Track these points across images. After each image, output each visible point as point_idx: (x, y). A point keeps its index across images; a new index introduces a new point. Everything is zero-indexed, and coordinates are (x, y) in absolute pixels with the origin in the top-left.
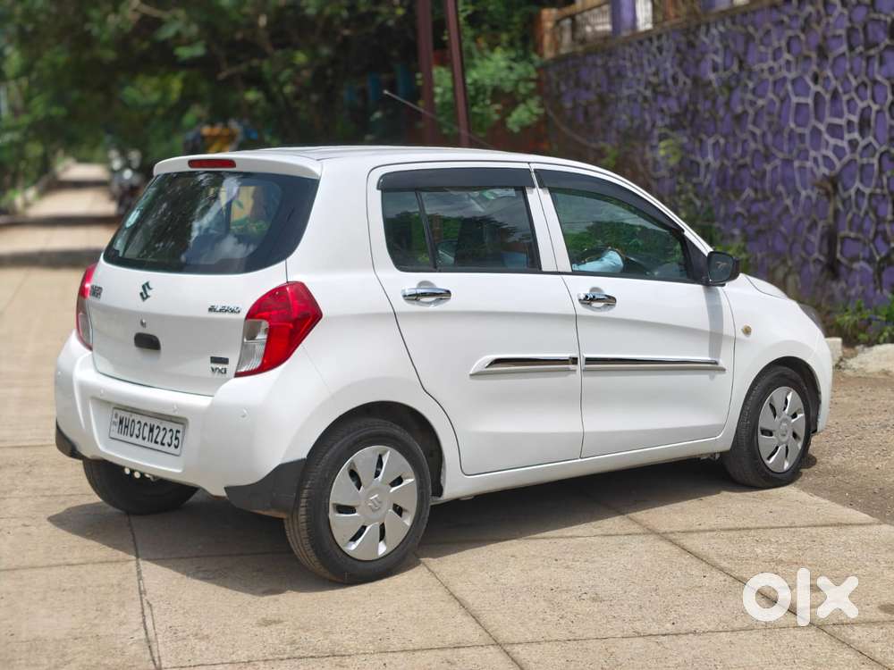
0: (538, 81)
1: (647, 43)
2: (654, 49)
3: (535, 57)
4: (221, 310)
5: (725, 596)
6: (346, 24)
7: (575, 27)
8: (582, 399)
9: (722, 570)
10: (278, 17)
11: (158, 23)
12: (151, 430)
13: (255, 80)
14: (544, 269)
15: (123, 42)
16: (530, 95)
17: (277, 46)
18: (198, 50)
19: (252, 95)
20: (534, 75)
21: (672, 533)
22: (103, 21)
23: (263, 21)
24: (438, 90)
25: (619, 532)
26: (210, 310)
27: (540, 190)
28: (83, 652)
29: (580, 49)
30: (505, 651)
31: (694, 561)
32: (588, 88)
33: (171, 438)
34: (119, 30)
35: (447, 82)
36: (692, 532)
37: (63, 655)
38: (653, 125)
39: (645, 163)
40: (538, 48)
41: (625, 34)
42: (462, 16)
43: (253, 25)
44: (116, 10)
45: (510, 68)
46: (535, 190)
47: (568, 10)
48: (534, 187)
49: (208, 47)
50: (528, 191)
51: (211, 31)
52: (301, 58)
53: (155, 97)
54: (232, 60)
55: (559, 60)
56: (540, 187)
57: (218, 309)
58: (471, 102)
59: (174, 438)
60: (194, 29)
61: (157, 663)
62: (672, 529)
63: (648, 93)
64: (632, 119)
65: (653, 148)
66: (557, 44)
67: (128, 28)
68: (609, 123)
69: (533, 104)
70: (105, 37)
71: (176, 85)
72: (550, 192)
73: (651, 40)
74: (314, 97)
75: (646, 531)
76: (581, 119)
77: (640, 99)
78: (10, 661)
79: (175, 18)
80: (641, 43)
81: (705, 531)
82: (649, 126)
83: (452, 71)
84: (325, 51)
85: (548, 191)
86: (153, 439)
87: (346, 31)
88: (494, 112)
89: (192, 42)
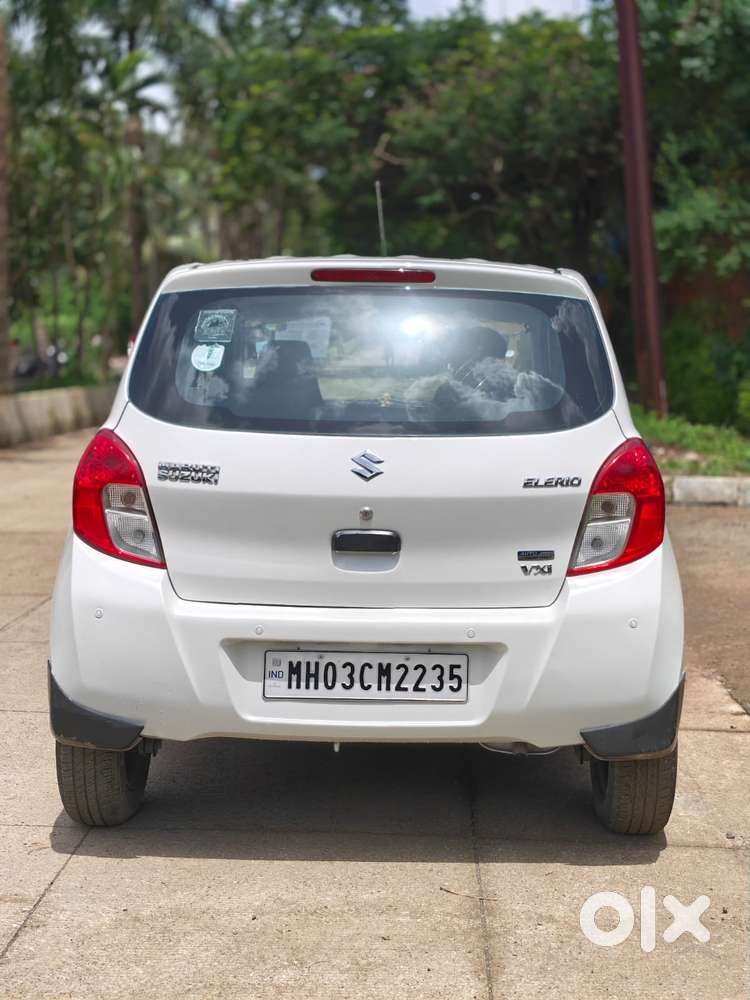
4: (547, 484)
12: (385, 672)
23: (498, 166)
26: (526, 485)
33: (441, 677)
34: (362, 179)
43: (486, 172)
57: (541, 483)
59: (445, 677)
60: (435, 177)
86: (393, 686)
87: (592, 172)
88: (699, 253)
89: (432, 190)
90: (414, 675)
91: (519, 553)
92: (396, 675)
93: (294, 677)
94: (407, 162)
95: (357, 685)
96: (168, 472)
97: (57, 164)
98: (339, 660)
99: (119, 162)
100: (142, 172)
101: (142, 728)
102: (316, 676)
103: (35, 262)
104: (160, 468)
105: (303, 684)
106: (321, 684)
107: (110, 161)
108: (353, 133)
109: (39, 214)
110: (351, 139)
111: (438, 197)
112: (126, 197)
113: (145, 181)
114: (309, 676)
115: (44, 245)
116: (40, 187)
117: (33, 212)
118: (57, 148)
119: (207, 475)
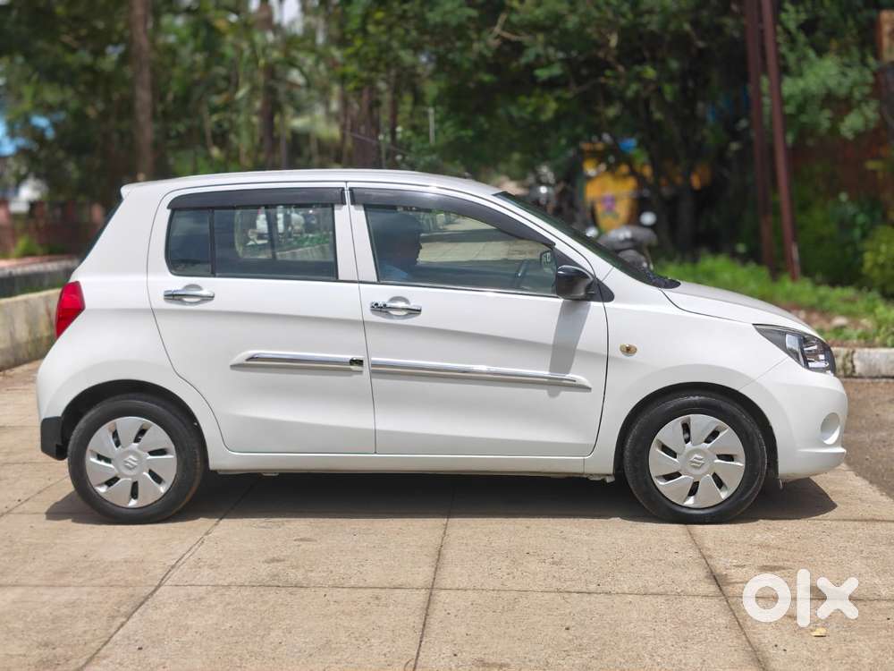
0: (874, 85)
3: (873, 61)
6: (700, 37)
8: (373, 399)
10: (625, 37)
11: (520, 47)
14: (340, 278)
16: (866, 99)
19: (613, 111)
20: (870, 79)
22: (467, 50)
23: (614, 41)
27: (352, 207)
34: (482, 56)
40: (876, 52)
43: (606, 46)
44: (480, 38)
45: (844, 74)
46: (347, 206)
48: (343, 203)
49: (563, 68)
50: (336, 207)
52: (650, 73)
56: (352, 204)
60: (552, 52)
67: (491, 54)
69: (868, 109)
70: (468, 64)
72: (365, 210)
79: (535, 41)
84: (675, 65)
85: (362, 207)
87: (701, 44)
88: (824, 119)
89: (549, 63)
94: (525, 38)
97: (195, 50)
99: (253, 45)
100: (276, 55)
103: (172, 143)
107: (245, 45)
108: (473, 13)
109: (175, 99)
110: (470, 18)
111: (556, 70)
112: (261, 78)
113: (277, 62)
115: (181, 128)
116: (177, 72)
117: (170, 97)
118: (195, 35)
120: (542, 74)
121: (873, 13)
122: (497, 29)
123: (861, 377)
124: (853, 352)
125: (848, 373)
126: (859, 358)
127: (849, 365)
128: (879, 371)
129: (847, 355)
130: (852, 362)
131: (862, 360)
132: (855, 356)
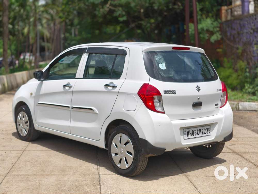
0: (220, 27)
1: (252, 17)
2: (254, 19)
3: (219, 21)
5: (251, 169)
6: (166, 11)
7: (231, 12)
9: (252, 163)
10: (146, 10)
11: (114, 11)
12: (200, 131)
13: (139, 27)
15: (104, 16)
16: (218, 31)
17: (146, 17)
18: (125, 18)
19: (139, 31)
20: (219, 25)
21: (240, 153)
22: (99, 11)
23: (142, 11)
24: (190, 30)
25: (225, 152)
28: (82, 170)
29: (233, 18)
30: (187, 177)
31: (244, 160)
32: (234, 29)
33: (207, 131)
34: (104, 13)
35: (193, 28)
36: (246, 153)
37: (77, 170)
38: (253, 41)
39: (250, 52)
40: (220, 18)
41: (246, 14)
42: (198, 9)
43: (140, 12)
44: (103, 8)
45: (212, 24)
47: (230, 7)
49: (127, 18)
51: (128, 14)
52: (152, 21)
53: (113, 31)
54: (133, 22)
55: (227, 21)
58: (199, 33)
59: (208, 131)
60: (124, 13)
61: (99, 173)
62: (240, 152)
63: (252, 31)
64: (247, 39)
65: (253, 47)
66: (226, 17)
67: (106, 13)
68: (240, 40)
69: (218, 34)
70: (100, 15)
71: (118, 28)
73: (253, 16)
74: (156, 32)
75: (233, 152)
76: (232, 38)
77: (249, 33)
78: (64, 170)
79: (119, 10)
80: (250, 17)
81: (250, 153)
82: (252, 41)
83: (194, 25)
84: (160, 19)
86: (202, 134)
88: (206, 36)
89: (123, 16)
90: (204, 131)
91: (215, 104)
92: (202, 131)
93: (188, 134)
95: (197, 134)
96: (166, 92)
98: (194, 129)
101: (166, 149)
102: (191, 133)
104: (164, 91)
105: (189, 135)
106: (192, 135)
110: (101, 2)
114: (190, 133)
119: (173, 92)
120: (121, 19)
121: (219, 7)
122: (108, 5)
123: (241, 110)
124: (239, 103)
125: (237, 109)
126: (241, 105)
127: (237, 107)
128: (247, 109)
129: (237, 104)
130: (238, 106)
131: (242, 106)
132: (239, 104)
